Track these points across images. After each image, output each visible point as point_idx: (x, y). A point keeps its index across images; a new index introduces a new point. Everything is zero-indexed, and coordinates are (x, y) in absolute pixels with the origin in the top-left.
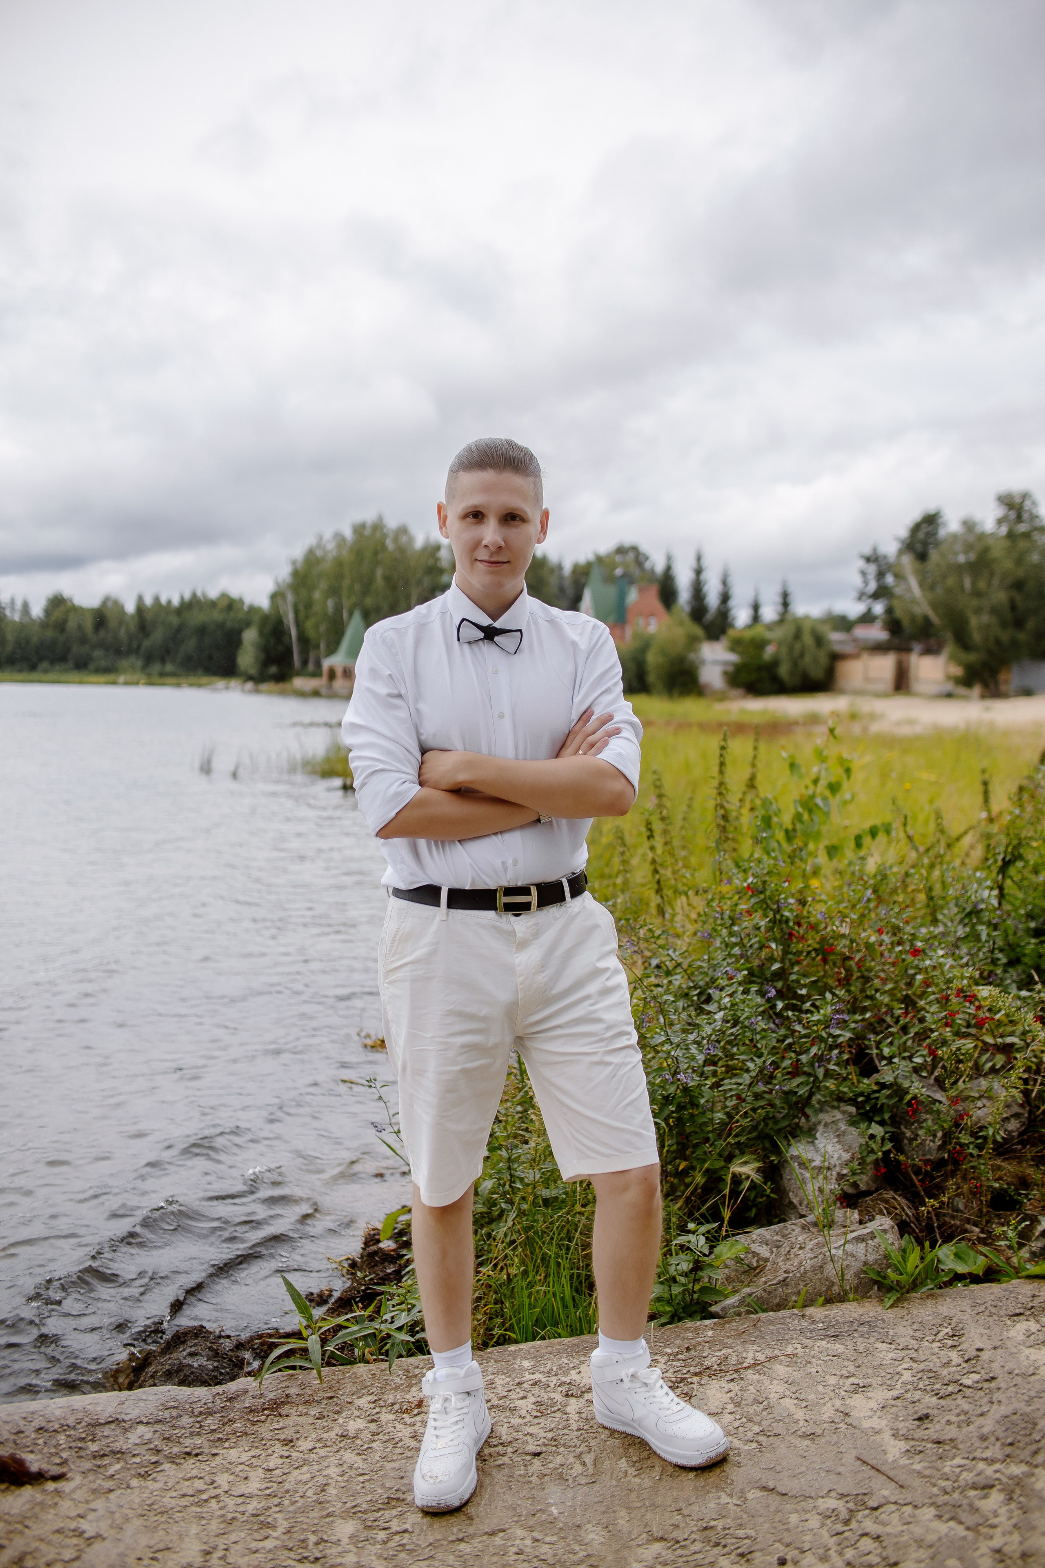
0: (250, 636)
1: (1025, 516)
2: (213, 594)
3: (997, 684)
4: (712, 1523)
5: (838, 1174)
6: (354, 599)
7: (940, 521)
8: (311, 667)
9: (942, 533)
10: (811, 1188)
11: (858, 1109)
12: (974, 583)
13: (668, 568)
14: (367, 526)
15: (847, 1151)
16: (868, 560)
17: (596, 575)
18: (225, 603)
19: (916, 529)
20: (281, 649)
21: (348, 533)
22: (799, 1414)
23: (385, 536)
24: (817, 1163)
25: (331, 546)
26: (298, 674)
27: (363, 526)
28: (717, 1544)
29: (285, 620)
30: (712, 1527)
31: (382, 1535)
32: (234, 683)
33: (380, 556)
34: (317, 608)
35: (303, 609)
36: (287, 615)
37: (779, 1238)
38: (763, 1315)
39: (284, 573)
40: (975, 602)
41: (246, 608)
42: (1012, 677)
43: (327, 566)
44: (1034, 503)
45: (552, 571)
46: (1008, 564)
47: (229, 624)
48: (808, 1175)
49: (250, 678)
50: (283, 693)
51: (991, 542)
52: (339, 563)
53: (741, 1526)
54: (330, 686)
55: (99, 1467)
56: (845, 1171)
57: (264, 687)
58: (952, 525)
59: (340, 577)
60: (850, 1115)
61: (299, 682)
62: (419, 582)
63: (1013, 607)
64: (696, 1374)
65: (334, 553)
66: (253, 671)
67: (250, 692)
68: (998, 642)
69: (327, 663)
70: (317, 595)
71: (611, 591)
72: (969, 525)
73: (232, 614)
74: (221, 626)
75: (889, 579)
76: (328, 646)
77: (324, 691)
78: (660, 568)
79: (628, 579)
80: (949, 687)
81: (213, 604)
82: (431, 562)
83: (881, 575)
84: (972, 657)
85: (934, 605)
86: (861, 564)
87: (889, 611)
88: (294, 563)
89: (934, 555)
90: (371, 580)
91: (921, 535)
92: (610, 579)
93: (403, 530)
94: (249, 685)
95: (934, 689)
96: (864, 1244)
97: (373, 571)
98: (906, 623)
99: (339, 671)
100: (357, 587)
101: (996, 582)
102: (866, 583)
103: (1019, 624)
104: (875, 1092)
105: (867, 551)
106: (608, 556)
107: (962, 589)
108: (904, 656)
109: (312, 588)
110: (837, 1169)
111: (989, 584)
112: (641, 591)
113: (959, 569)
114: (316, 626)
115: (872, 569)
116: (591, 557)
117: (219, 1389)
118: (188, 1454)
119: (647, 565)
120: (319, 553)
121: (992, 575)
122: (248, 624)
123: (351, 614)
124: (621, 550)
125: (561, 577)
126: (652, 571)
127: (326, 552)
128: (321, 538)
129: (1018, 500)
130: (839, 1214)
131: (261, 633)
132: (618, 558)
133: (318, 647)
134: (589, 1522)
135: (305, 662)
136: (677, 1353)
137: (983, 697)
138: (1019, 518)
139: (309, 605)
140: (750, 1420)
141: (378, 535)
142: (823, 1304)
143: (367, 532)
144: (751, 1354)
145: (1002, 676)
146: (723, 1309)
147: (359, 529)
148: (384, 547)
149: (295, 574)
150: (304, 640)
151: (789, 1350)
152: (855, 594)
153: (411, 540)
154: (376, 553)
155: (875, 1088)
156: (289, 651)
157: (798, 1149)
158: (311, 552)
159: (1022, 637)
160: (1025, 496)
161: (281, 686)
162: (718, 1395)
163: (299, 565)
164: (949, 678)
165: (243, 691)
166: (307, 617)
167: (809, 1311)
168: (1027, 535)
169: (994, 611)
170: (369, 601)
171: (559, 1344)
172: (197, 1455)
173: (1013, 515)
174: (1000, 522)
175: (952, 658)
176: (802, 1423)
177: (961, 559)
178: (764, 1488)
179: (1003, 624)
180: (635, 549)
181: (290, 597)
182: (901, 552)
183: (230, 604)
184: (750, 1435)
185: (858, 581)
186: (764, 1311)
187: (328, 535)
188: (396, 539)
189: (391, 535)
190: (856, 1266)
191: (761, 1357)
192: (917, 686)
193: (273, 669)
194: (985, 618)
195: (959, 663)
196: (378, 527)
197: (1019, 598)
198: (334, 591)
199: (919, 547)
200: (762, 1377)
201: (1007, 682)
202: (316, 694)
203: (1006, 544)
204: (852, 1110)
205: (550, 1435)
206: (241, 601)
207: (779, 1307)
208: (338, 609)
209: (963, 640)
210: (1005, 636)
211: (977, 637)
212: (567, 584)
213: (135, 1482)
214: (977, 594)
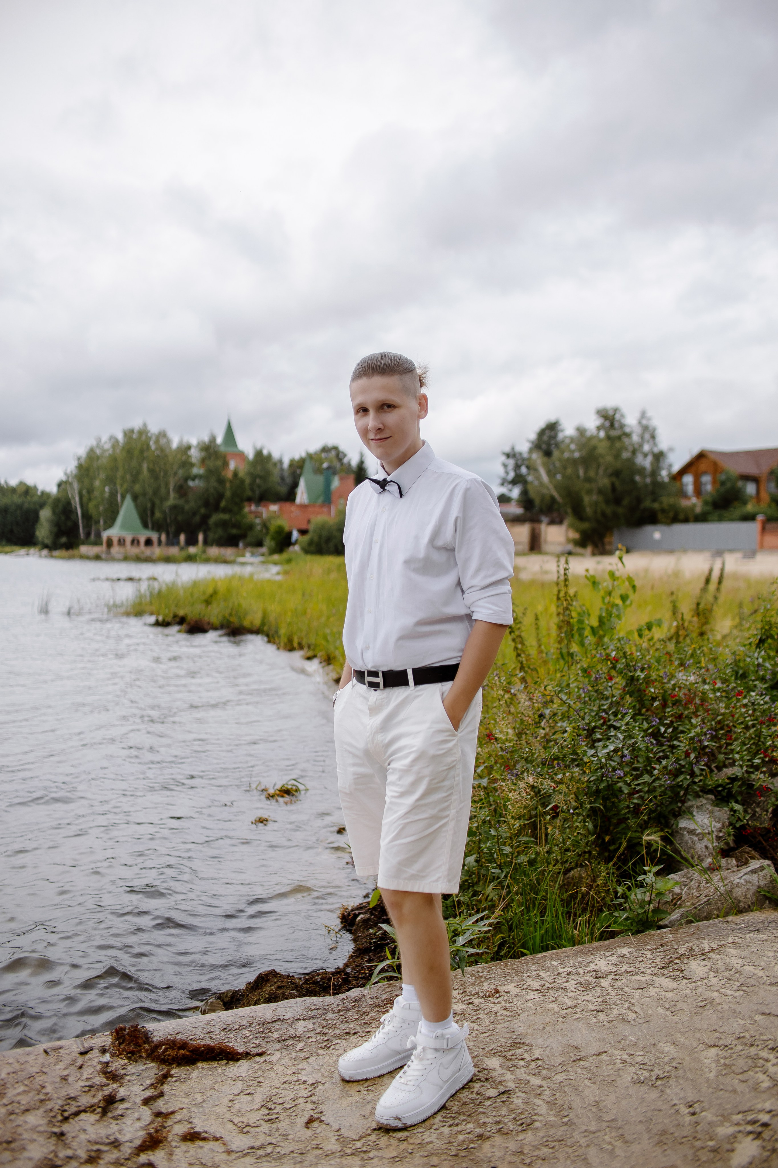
0: (45, 514)
1: (616, 425)
2: (13, 482)
3: (603, 544)
4: (742, 1035)
5: (717, 836)
6: (125, 486)
7: (559, 428)
8: (93, 536)
9: (560, 436)
10: (700, 847)
11: (715, 796)
12: (586, 472)
13: (361, 463)
14: (135, 431)
15: (718, 822)
16: (508, 456)
17: (308, 467)
18: (23, 489)
19: (542, 433)
20: (69, 523)
21: (120, 437)
22: (761, 973)
23: (150, 439)
24: (699, 831)
25: (107, 446)
26: (83, 543)
27: (132, 431)
28: (752, 1045)
29: (73, 502)
30: (743, 1037)
31: (522, 1063)
32: (32, 550)
33: (145, 454)
34: (96, 493)
35: (87, 493)
36: (74, 498)
37: (685, 879)
38: (701, 923)
39: (72, 466)
40: (587, 486)
41: (39, 493)
42: (614, 539)
43: (104, 461)
44: (623, 416)
45: (275, 464)
46: (609, 459)
47: (26, 505)
48: (696, 838)
49: (45, 546)
50: (71, 558)
51: (594, 442)
52: (114, 459)
53: (761, 1034)
54: (108, 552)
55: (287, 1046)
56: (721, 834)
57: (56, 553)
58: (568, 430)
59: (115, 469)
60: (711, 800)
61: (84, 549)
62: (175, 474)
63: (614, 488)
64: (676, 958)
65: (110, 452)
66: (48, 541)
67: (46, 557)
68: (604, 514)
69: (105, 535)
70: (97, 483)
71: (320, 479)
72: (581, 431)
73: (29, 498)
74: (20, 507)
75: (524, 470)
76: (105, 522)
77: (104, 556)
78: (354, 463)
79: (332, 471)
80: (570, 547)
81: (13, 490)
82: (184, 458)
83: (517, 467)
84: (586, 525)
85: (556, 487)
86: (503, 458)
87: (524, 493)
88: (79, 459)
89: (556, 453)
90: (139, 472)
91: (545, 438)
92: (318, 470)
93: (163, 434)
94: (45, 552)
95: (558, 549)
96: (756, 875)
97: (140, 465)
98: (537, 502)
99: (115, 541)
100: (128, 477)
101: (601, 471)
102: (507, 473)
103: (617, 501)
104: (728, 784)
105: (507, 449)
106: (316, 454)
107: (578, 476)
108: (536, 525)
109: (92, 479)
110: (715, 833)
111: (597, 473)
112: (341, 479)
113: (574, 462)
114: (97, 507)
115: (511, 462)
116: (304, 455)
117: (343, 996)
118: (348, 1033)
119: (345, 460)
120: (98, 452)
121: (598, 466)
122: (42, 505)
123: (123, 498)
124: (325, 450)
125: (282, 469)
126: (349, 464)
127: (104, 451)
128: (99, 440)
129: (611, 413)
130: (723, 862)
131: (54, 512)
132: (323, 455)
133: (97, 522)
134: (660, 1042)
135: (88, 535)
136: (656, 949)
137: (594, 554)
138: (612, 425)
139: (90, 491)
140: (730, 979)
141: (144, 437)
142: (736, 914)
143: (135, 436)
144: (706, 945)
145: (607, 540)
146: (670, 922)
147: (128, 434)
148: (148, 447)
149: (80, 467)
150: (87, 516)
151: (730, 940)
152: (499, 481)
153: (169, 442)
154: (142, 452)
155: (728, 781)
156: (76, 525)
157: (683, 823)
158: (91, 451)
159: (620, 510)
160: (616, 410)
161: (70, 552)
162: (700, 968)
163: (83, 461)
164: (569, 541)
165: (40, 556)
166: (90, 500)
167: (730, 918)
168: (619, 438)
169: (600, 492)
170: (137, 488)
171: (570, 950)
172: (355, 1033)
173: (607, 424)
174: (599, 428)
175: (571, 526)
176: (765, 978)
177: (577, 455)
178: (763, 1014)
179: (607, 502)
180: (336, 448)
181: (76, 486)
182: (531, 451)
183: (27, 491)
184: (735, 987)
185: (501, 471)
186: (698, 921)
187: (105, 438)
188: (157, 441)
189: (154, 438)
190: (753, 889)
191: (716, 946)
192: (546, 547)
193: (64, 540)
194: (594, 498)
195: (577, 530)
196: (143, 432)
197: (618, 484)
198: (110, 480)
199: (544, 446)
200: (722, 956)
201: (610, 543)
202: (97, 558)
203: (606, 444)
204: (712, 797)
205: (600, 1000)
206: (35, 488)
207: (707, 918)
208: (113, 494)
209: (578, 512)
210: (609, 510)
211: (589, 511)
212: (286, 474)
213: (321, 1052)
214: (588, 480)
